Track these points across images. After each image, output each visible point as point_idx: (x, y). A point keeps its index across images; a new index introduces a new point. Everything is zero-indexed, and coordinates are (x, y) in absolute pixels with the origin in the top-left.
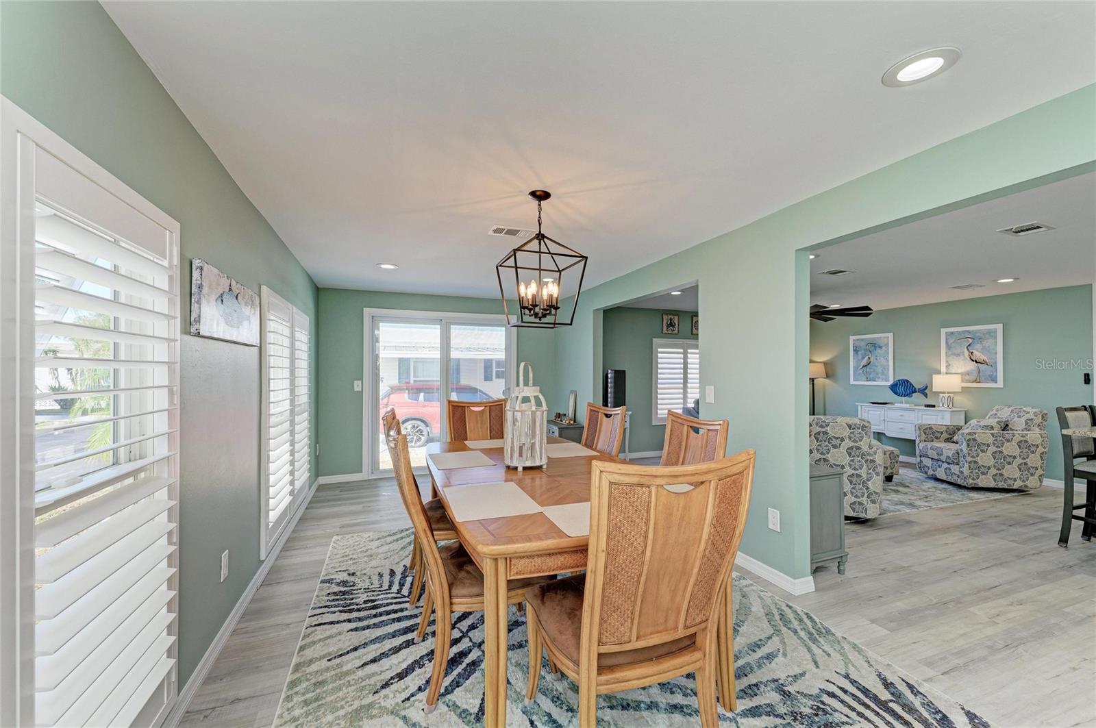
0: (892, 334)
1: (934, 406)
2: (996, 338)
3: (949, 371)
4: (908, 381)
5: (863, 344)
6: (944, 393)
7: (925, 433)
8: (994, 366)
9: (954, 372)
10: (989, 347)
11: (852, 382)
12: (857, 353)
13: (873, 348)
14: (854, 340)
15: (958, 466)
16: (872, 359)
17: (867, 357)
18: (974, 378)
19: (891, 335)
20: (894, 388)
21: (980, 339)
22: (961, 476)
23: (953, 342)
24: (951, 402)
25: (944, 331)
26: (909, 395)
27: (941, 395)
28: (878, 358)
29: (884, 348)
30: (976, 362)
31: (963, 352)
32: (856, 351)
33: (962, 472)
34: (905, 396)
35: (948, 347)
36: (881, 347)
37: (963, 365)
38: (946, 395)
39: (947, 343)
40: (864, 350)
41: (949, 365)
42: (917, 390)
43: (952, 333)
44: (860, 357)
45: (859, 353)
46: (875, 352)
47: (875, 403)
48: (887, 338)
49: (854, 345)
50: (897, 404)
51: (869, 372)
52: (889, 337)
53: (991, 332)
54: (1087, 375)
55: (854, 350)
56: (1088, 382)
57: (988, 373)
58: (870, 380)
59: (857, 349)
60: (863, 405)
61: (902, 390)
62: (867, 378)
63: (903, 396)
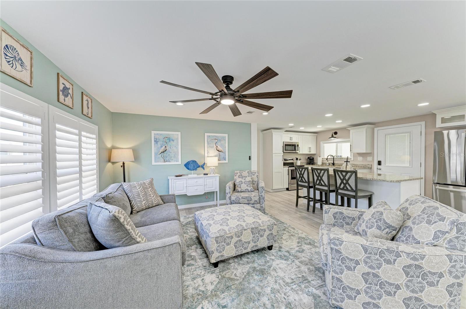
0: (180, 133)
1: (207, 174)
2: (225, 141)
3: (208, 156)
4: (195, 161)
5: (161, 137)
6: (211, 167)
8: (225, 153)
9: (210, 156)
10: (223, 144)
11: (154, 163)
12: (157, 143)
13: (168, 140)
14: (155, 134)
15: (259, 204)
16: (167, 148)
17: (164, 147)
20: (187, 165)
21: (220, 140)
22: (262, 209)
23: (210, 141)
24: (214, 171)
25: (206, 134)
26: (196, 169)
28: (171, 147)
29: (175, 141)
30: (219, 151)
31: (214, 146)
32: (156, 141)
33: (262, 207)
34: (193, 170)
35: (208, 143)
36: (173, 140)
37: (213, 152)
39: (207, 141)
41: (208, 152)
42: (200, 166)
43: (209, 136)
44: (159, 146)
45: (158, 143)
46: (170, 143)
47: (177, 176)
48: (177, 135)
49: (155, 137)
50: (189, 175)
51: (165, 156)
52: (178, 135)
53: (224, 138)
54: (250, 157)
55: (154, 141)
56: (250, 159)
57: (223, 156)
58: (167, 161)
59: (157, 140)
60: (171, 179)
61: (192, 166)
62: (164, 160)
63: (192, 170)
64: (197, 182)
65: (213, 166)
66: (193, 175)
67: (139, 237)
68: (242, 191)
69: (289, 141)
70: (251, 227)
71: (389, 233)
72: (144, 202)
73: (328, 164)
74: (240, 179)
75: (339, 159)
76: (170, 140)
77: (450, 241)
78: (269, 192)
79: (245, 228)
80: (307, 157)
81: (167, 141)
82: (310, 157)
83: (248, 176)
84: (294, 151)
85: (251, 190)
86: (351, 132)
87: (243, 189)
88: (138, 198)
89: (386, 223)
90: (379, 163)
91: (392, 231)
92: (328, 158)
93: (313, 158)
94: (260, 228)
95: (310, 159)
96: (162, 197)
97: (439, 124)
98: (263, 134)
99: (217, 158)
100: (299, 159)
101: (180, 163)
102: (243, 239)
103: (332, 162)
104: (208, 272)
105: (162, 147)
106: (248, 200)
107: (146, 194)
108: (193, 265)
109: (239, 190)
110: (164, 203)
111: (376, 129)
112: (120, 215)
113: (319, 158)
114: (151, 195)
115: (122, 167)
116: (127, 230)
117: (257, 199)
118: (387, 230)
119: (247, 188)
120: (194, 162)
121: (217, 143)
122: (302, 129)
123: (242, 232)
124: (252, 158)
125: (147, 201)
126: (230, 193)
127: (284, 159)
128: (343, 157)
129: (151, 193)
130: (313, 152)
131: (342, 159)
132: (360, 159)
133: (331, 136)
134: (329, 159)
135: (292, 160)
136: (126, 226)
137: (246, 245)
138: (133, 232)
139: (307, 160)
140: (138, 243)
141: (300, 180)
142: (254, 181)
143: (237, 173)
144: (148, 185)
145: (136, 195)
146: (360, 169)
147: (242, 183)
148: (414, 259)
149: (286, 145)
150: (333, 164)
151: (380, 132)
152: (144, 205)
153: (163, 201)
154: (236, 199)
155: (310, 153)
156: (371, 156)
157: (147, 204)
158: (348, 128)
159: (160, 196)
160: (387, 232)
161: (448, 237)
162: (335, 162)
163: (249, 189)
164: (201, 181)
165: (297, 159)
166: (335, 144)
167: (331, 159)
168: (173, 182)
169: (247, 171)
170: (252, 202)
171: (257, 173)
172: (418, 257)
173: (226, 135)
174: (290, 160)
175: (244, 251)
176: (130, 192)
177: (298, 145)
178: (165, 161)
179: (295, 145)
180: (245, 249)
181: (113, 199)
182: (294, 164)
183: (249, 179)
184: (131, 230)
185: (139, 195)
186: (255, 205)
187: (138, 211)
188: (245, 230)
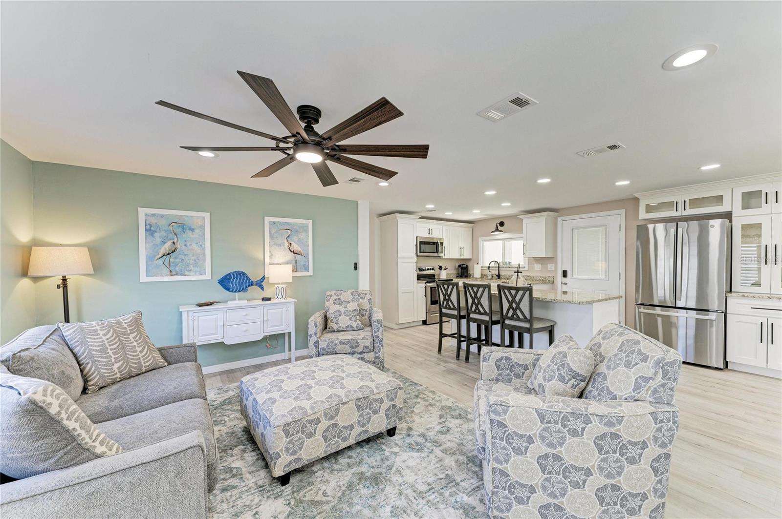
0: (209, 214)
1: (270, 299)
2: (307, 232)
3: (272, 262)
4: (244, 274)
5: (163, 223)
6: (279, 283)
8: (306, 256)
9: (276, 262)
10: (303, 239)
11: (143, 278)
12: (152, 235)
13: (181, 229)
14: (146, 215)
15: (372, 353)
16: (178, 246)
17: (170, 243)
19: (207, 215)
20: (225, 282)
21: (296, 231)
22: (377, 361)
23: (276, 232)
24: (284, 293)
25: (267, 219)
26: (244, 290)
27: (277, 286)
28: (188, 244)
29: (197, 231)
30: (294, 253)
31: (284, 243)
32: (150, 231)
33: (378, 358)
34: (239, 291)
35: (271, 236)
37: (282, 255)
38: (280, 286)
39: (270, 232)
40: (166, 231)
41: (272, 255)
42: (255, 283)
43: (274, 223)
44: (158, 240)
45: (156, 234)
46: (184, 236)
47: (200, 305)
48: (202, 218)
49: (148, 222)
50: (229, 302)
51: (173, 263)
52: (204, 218)
53: (304, 227)
54: (356, 264)
55: (146, 230)
56: (356, 268)
57: (302, 263)
58: (177, 274)
59: (152, 228)
60: (188, 311)
61: (236, 284)
62: (171, 271)
63: (235, 292)
64: (246, 315)
65: (282, 283)
66: (237, 301)
67: (102, 443)
68: (341, 329)
69: (427, 235)
70: (355, 397)
71: (576, 386)
72: (117, 365)
73: (490, 277)
74: (337, 307)
75: (506, 267)
76: (183, 228)
77: (655, 391)
78: (392, 329)
79: (345, 400)
80: (457, 265)
81: (178, 230)
82: (463, 265)
83: (353, 301)
84: (436, 254)
85: (357, 327)
86: (524, 221)
87: (341, 325)
88: (103, 357)
89: (571, 370)
90: (565, 274)
91: (579, 382)
92: (491, 265)
93: (467, 266)
94: (373, 397)
95: (462, 268)
96: (165, 352)
97: (643, 215)
98: (381, 222)
99: (289, 267)
100: (443, 268)
101: (208, 276)
102: (341, 421)
103: (497, 274)
104: (268, 497)
105: (165, 243)
106: (352, 347)
107: (122, 346)
108: (234, 487)
109: (335, 327)
110: (169, 364)
111: (559, 220)
112: (49, 399)
113: (476, 266)
114: (137, 348)
115: (59, 287)
116: (67, 431)
117: (368, 343)
118: (573, 381)
119: (349, 323)
120: (241, 275)
121: (290, 236)
122: (448, 214)
123: (338, 409)
124: (360, 266)
125: (126, 361)
126: (316, 334)
127: (419, 268)
128: (512, 263)
129: (135, 344)
130: (467, 256)
131: (512, 267)
132: (538, 267)
133: (494, 230)
134: (493, 267)
135: (433, 269)
136: (65, 422)
137: (345, 433)
138: (84, 434)
139: (457, 269)
140: (98, 456)
141: (444, 305)
142: (364, 310)
143: (331, 296)
144: (130, 326)
145: (96, 351)
146: (537, 284)
147: (340, 315)
148: (610, 424)
149: (421, 243)
150: (499, 276)
151: (566, 224)
152: (117, 371)
153: (166, 360)
154: (327, 346)
155: (462, 257)
156: (553, 263)
157: (125, 368)
158: (521, 217)
159: (160, 350)
160: (573, 385)
161: (652, 385)
162: (502, 273)
163: (354, 325)
164: (255, 314)
165: (440, 268)
166: (501, 242)
167: (496, 267)
168: (190, 318)
169: (349, 292)
170: (360, 349)
171: (368, 294)
172: (614, 420)
173: (310, 222)
174: (428, 269)
175: (343, 445)
176: (82, 343)
177: (442, 244)
178: (174, 273)
179: (437, 243)
180: (345, 439)
181: (32, 363)
182: (436, 277)
183: (353, 306)
184: (79, 431)
185: (104, 350)
186: (365, 354)
187: (101, 385)
188: (344, 404)
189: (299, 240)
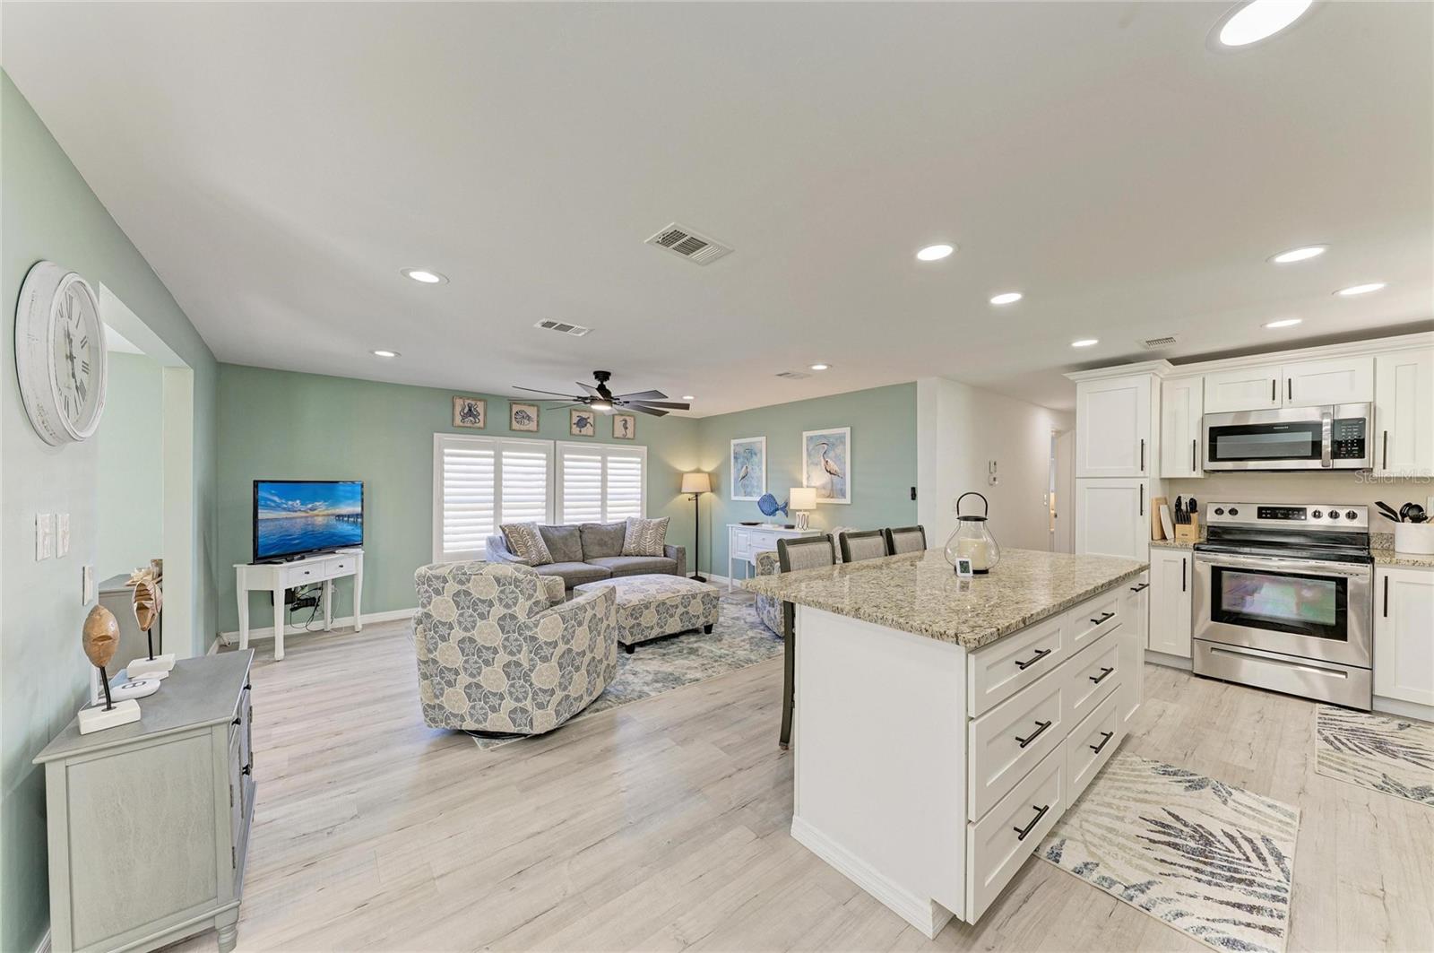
0: (765, 437)
1: (793, 527)
2: (845, 445)
3: (809, 484)
4: (773, 497)
5: (741, 450)
6: (801, 511)
7: (762, 564)
8: (843, 478)
9: (812, 485)
10: (840, 454)
11: (734, 498)
12: (736, 461)
13: (749, 455)
14: (734, 445)
16: (748, 469)
17: (745, 467)
18: (827, 492)
19: (763, 439)
20: (762, 505)
21: (833, 445)
23: (813, 449)
24: (806, 521)
25: (806, 434)
26: (773, 514)
27: (797, 513)
28: (754, 468)
29: (758, 455)
30: (831, 473)
31: (820, 461)
32: (736, 458)
34: (769, 515)
35: (809, 455)
37: (820, 478)
38: (801, 513)
39: (807, 450)
40: (743, 457)
41: (809, 476)
42: (779, 507)
43: (812, 438)
44: (740, 466)
45: (739, 461)
46: (753, 460)
47: (744, 524)
48: (760, 442)
49: (735, 451)
51: (745, 484)
52: (762, 442)
53: (841, 437)
54: (914, 489)
55: (734, 458)
56: (913, 495)
57: (839, 487)
58: (745, 495)
60: (732, 527)
61: (767, 507)
63: (767, 515)
64: (764, 539)
65: (805, 510)
76: (751, 453)
84: (1316, 464)
96: (667, 548)
105: (743, 467)
107: (641, 536)
110: (665, 557)
115: (690, 500)
120: (771, 497)
121: (827, 452)
124: (919, 494)
125: (639, 545)
149: (1216, 433)
159: (665, 546)
168: (734, 534)
178: (744, 493)
189: (836, 456)
